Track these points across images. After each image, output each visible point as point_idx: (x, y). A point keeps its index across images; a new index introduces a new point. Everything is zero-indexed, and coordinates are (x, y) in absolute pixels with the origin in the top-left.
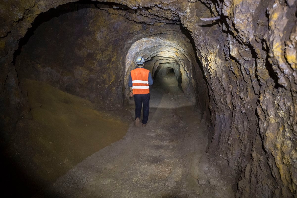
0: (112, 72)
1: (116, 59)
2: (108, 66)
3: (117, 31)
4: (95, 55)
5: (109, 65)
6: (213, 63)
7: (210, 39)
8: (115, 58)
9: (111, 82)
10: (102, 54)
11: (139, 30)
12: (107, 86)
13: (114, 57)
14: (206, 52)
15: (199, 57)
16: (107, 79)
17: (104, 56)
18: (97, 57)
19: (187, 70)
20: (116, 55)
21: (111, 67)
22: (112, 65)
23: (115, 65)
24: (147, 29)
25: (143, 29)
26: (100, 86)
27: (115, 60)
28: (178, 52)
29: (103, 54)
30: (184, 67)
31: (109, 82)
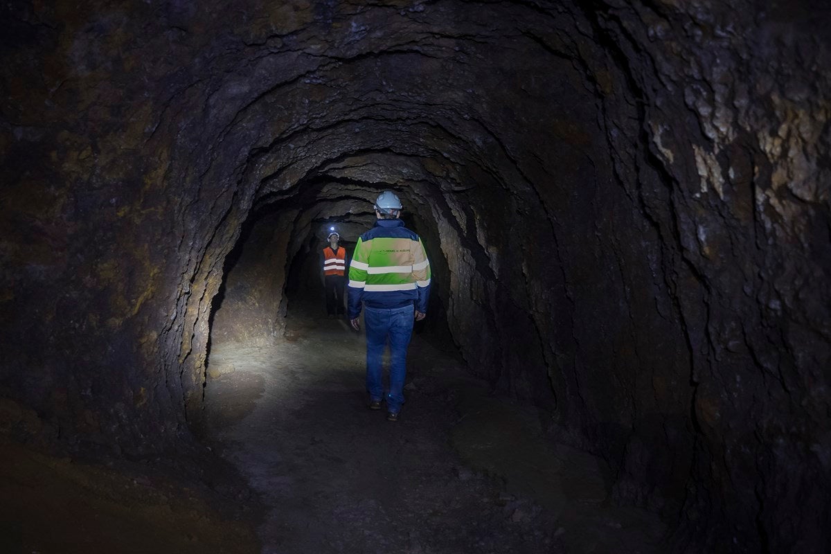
0: (146, 246)
1: (166, 177)
2: (125, 216)
3: (180, 29)
4: (54, 155)
5: (127, 209)
6: (804, 164)
7: (789, 40)
8: (161, 172)
9: (141, 299)
10: (95, 149)
11: (294, 27)
12: (117, 322)
13: (156, 169)
14: (743, 112)
15: (664, 150)
16: (120, 286)
17: (102, 160)
18: (67, 166)
19: (489, 241)
20: (165, 155)
21: (137, 221)
22: (144, 207)
23: (160, 210)
24: (338, 25)
25: (314, 23)
26: (81, 326)
27: (159, 183)
28: (449, 152)
29: (99, 152)
30: (463, 226)
31: (130, 303)
